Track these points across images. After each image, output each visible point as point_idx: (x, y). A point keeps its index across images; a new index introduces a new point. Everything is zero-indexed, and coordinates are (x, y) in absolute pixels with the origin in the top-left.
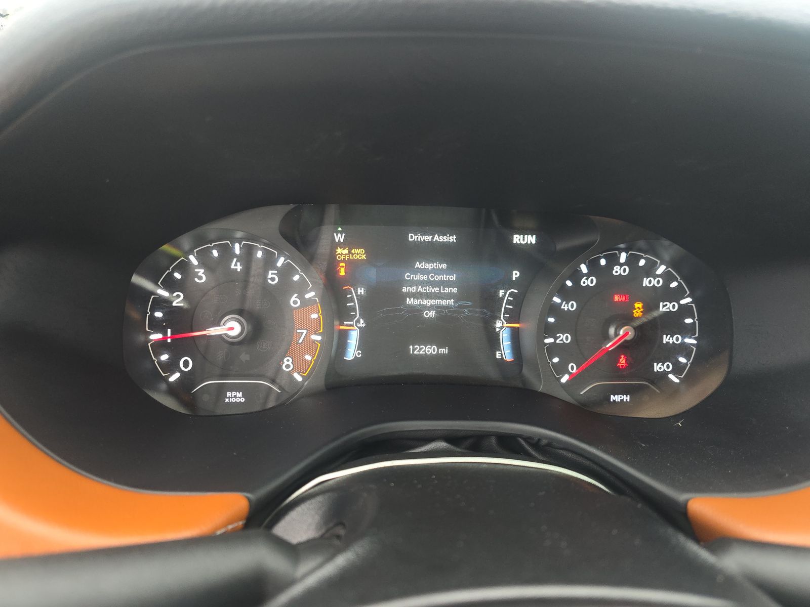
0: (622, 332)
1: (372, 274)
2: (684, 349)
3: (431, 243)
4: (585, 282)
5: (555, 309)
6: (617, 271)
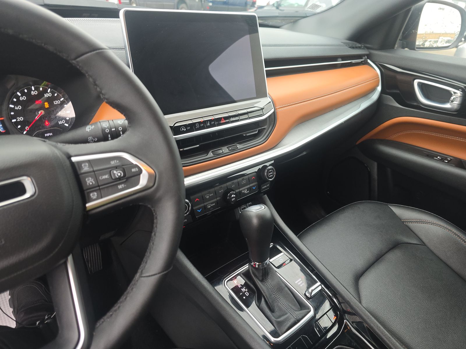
0: (39, 113)
4: (21, 99)
5: (13, 110)
6: (33, 93)
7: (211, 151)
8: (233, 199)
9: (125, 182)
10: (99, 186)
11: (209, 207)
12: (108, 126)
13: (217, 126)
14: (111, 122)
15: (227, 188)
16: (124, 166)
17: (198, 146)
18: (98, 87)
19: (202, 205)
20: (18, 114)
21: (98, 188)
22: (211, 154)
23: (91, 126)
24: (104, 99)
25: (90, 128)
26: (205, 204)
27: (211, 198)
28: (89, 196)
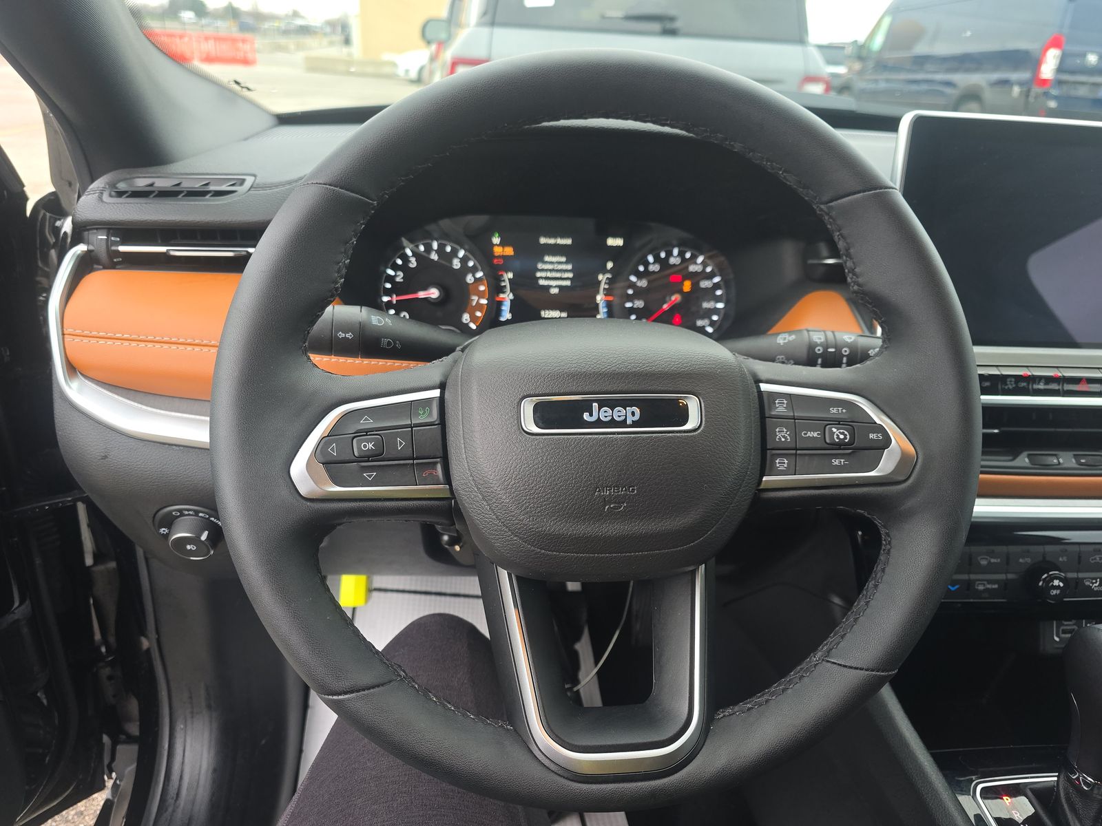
0: (673, 298)
1: (517, 264)
2: (716, 311)
3: (556, 245)
4: (652, 268)
5: (633, 285)
6: (673, 261)
7: (1025, 453)
8: (1054, 592)
9: (850, 454)
10: (796, 449)
11: (981, 588)
12: (822, 341)
13: (1063, 396)
14: (830, 335)
15: (1044, 558)
16: (855, 421)
17: (996, 431)
18: (851, 259)
19: (965, 577)
20: (639, 293)
21: (794, 452)
22: (1023, 460)
23: (790, 336)
24: (852, 284)
25: (785, 339)
26: (973, 577)
27: (990, 569)
28: (773, 463)
